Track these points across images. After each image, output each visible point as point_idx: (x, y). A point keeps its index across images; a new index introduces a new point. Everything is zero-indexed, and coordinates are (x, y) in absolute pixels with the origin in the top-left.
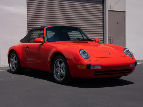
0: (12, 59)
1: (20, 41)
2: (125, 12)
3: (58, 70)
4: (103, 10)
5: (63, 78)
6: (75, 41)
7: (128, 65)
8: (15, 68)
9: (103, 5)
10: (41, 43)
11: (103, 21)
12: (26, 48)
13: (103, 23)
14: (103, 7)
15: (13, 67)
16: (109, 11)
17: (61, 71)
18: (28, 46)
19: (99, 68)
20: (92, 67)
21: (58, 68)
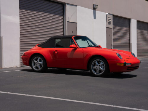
2: (76, 23)
3: (96, 67)
4: (63, 21)
8: (40, 68)
9: (63, 17)
11: (63, 30)
13: (63, 31)
14: (63, 18)
16: (68, 22)
17: (100, 68)
18: (56, 51)
19: (129, 65)
21: (96, 66)
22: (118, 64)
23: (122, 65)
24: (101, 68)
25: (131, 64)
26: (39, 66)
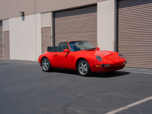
0: (44, 63)
1: (48, 50)
3: (82, 68)
5: (86, 73)
6: (87, 50)
7: (122, 62)
10: (67, 52)
12: (55, 55)
15: (46, 68)
18: (56, 54)
19: (108, 65)
20: (105, 66)
22: (97, 66)
23: (100, 66)
24: (85, 69)
25: (110, 64)
26: (47, 67)
